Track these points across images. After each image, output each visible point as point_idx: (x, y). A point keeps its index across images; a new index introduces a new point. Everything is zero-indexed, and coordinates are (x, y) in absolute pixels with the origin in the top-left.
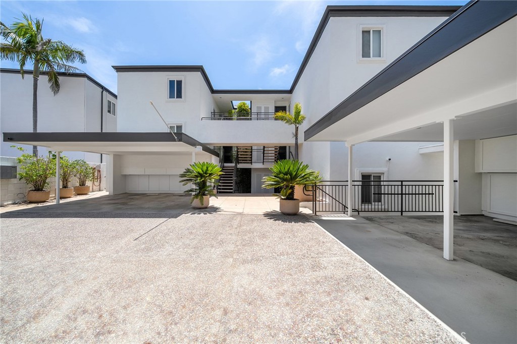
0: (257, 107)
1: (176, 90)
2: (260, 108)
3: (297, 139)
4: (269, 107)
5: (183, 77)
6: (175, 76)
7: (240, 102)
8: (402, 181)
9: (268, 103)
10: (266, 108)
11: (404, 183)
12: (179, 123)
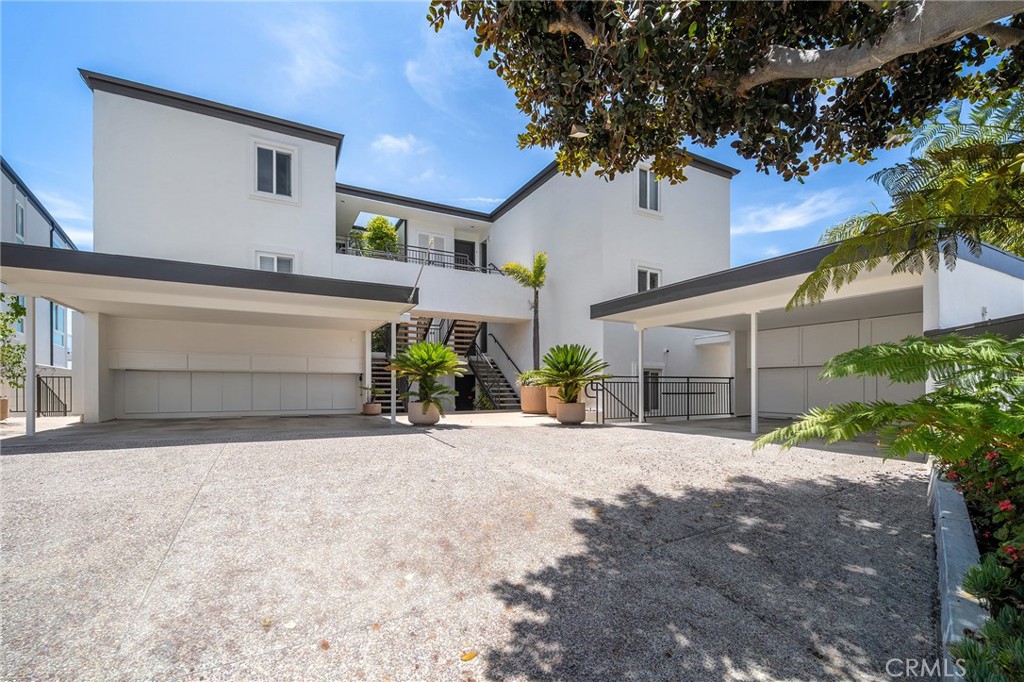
0: (420, 235)
1: (275, 174)
2: (426, 238)
3: (536, 312)
4: (443, 240)
5: (296, 149)
6: (277, 142)
7: (375, 216)
8: (688, 378)
9: (443, 233)
10: (439, 241)
11: (691, 380)
12: (286, 253)
